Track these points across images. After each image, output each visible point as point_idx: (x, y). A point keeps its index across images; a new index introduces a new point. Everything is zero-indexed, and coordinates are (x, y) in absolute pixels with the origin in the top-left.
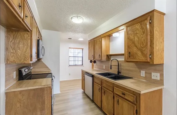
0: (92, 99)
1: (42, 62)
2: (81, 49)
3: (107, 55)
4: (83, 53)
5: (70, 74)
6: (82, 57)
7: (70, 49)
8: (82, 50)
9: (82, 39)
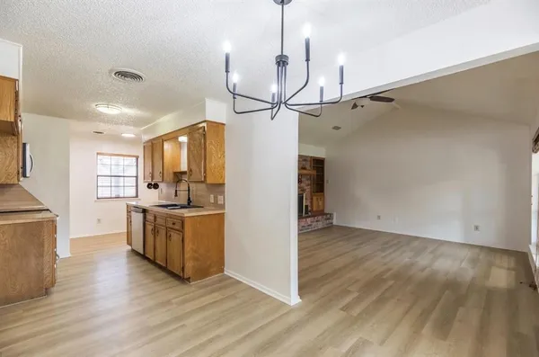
0: (142, 252)
1: (21, 187)
2: (134, 156)
3: (175, 174)
4: (137, 166)
5: (99, 220)
6: (137, 177)
7: (99, 157)
8: (134, 159)
9: (133, 136)
